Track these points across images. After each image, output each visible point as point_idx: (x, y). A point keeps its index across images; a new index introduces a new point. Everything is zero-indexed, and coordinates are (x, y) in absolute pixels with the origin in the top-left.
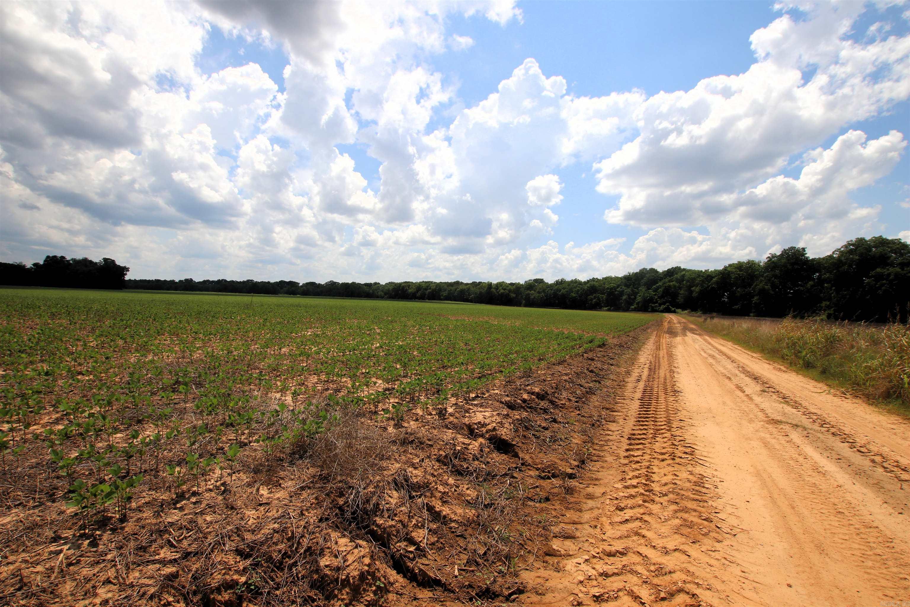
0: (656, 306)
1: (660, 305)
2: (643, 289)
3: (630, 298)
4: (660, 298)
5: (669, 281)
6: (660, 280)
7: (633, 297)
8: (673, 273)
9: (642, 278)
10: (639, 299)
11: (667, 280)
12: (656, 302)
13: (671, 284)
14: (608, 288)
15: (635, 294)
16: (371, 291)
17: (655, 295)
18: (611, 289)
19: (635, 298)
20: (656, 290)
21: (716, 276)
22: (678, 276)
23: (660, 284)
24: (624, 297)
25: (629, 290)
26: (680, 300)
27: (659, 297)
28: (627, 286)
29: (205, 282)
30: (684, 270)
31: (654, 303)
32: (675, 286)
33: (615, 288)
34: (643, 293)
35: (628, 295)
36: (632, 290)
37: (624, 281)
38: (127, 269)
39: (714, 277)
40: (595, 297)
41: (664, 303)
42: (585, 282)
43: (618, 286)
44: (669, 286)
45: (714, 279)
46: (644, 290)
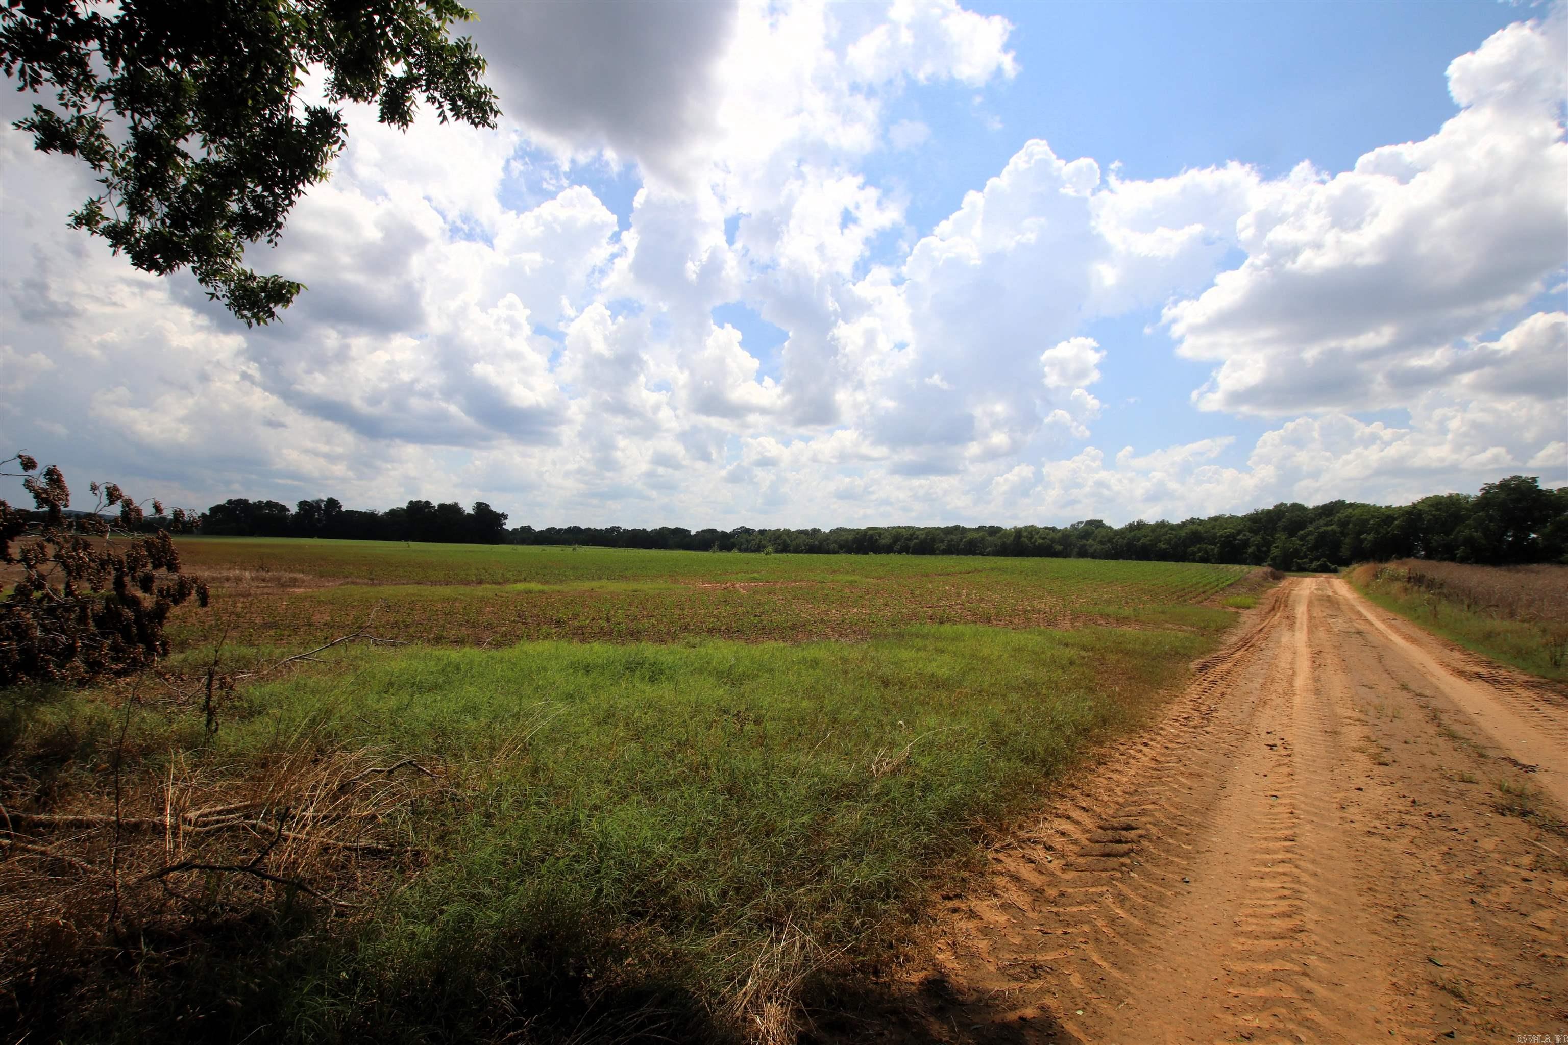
0: (1304, 563)
1: (1311, 561)
2: (1281, 536)
3: (1259, 550)
4: (1311, 550)
5: (1326, 525)
6: (1311, 523)
7: (1264, 549)
8: (1332, 510)
9: (1280, 520)
10: (1275, 551)
11: (1321, 522)
12: (1305, 556)
13: (1330, 528)
14: (1221, 536)
15: (1268, 544)
16: (817, 543)
17: (1303, 545)
18: (1228, 537)
19: (1269, 550)
20: (1302, 539)
21: (1399, 517)
22: (1341, 515)
23: (1311, 528)
24: (1250, 550)
25: (1258, 538)
26: (1345, 552)
27: (1308, 549)
28: (1255, 532)
29: (550, 530)
30: (1351, 505)
31: (1301, 558)
32: (1334, 532)
33: (1233, 536)
34: (1281, 542)
35: (1257, 545)
36: (1263, 539)
37: (1248, 524)
38: (505, 517)
39: (1395, 519)
40: (1200, 550)
41: (1318, 559)
42: (1178, 525)
43: (1239, 532)
44: (1325, 532)
45: (1396, 522)
46: (1283, 538)
